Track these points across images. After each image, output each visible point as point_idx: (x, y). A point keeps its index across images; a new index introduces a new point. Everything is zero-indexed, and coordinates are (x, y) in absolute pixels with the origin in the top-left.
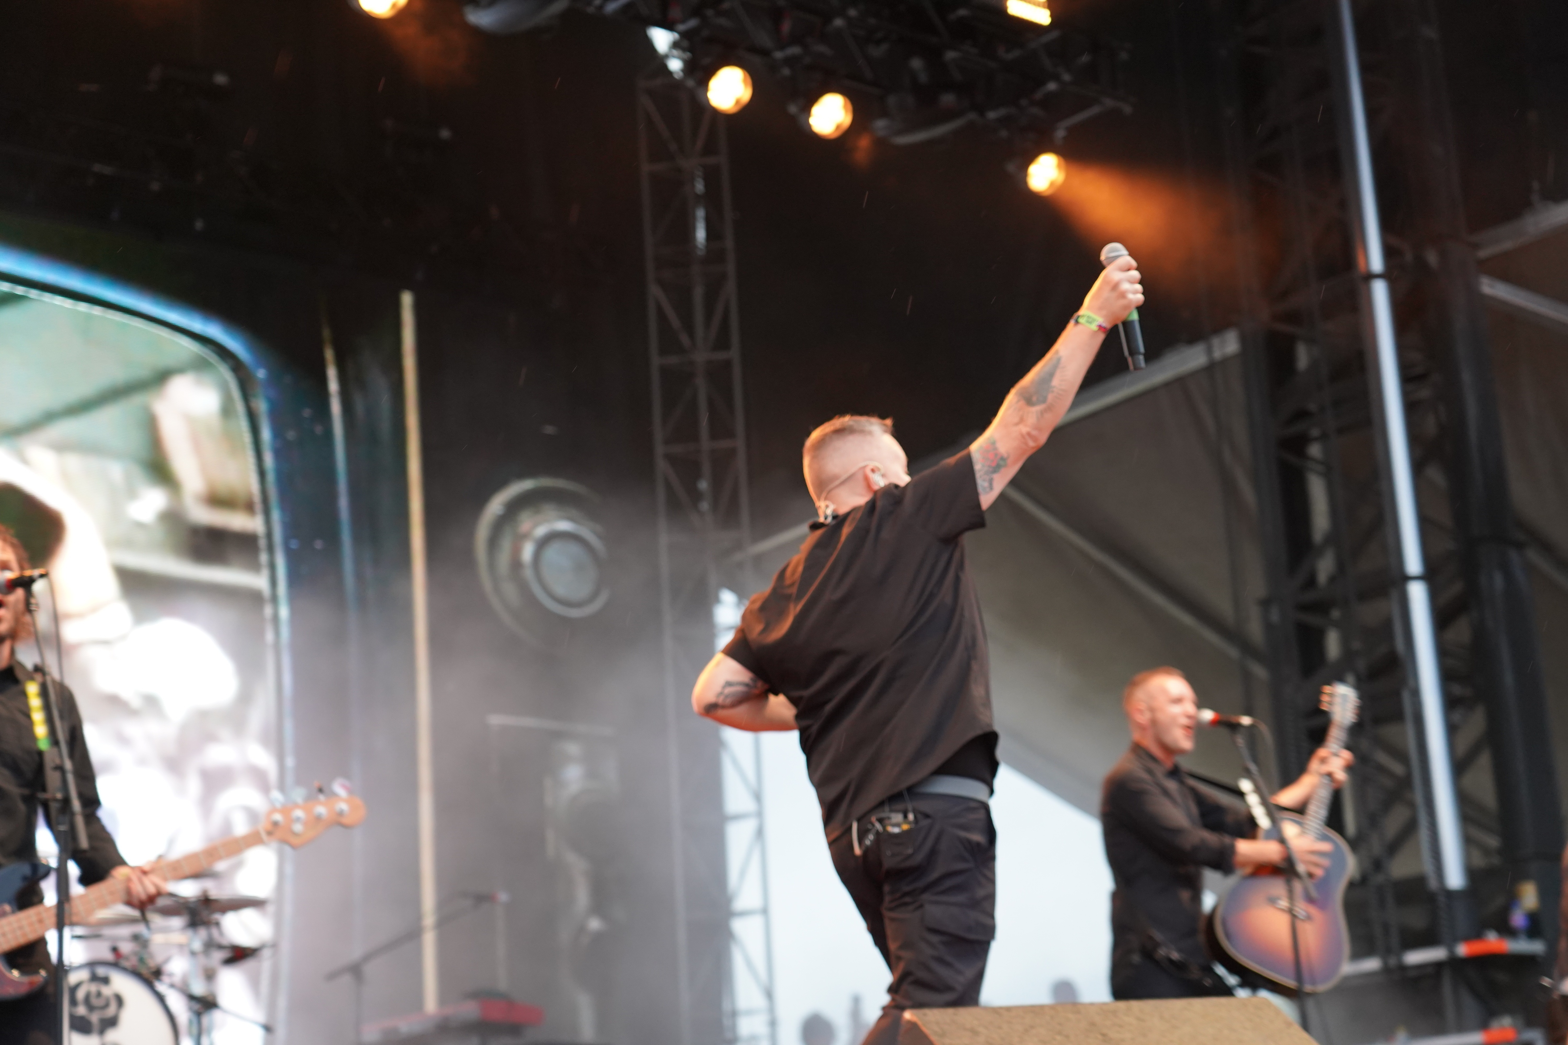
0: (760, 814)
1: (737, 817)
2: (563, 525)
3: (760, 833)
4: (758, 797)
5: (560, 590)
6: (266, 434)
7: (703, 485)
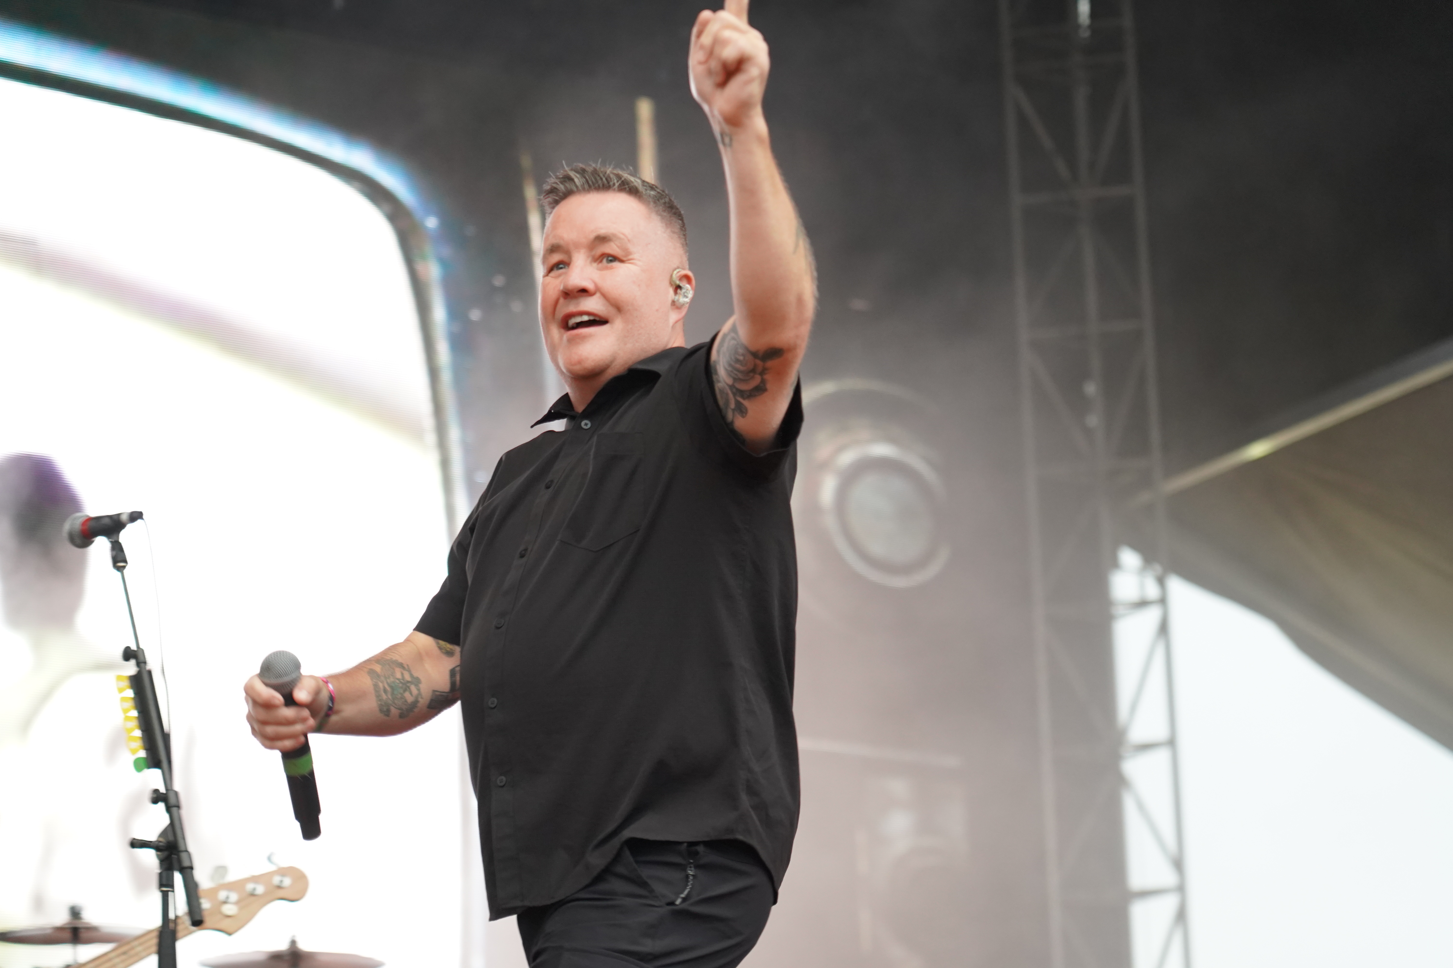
0: (1181, 889)
1: (1145, 894)
2: (882, 450)
3: (1181, 916)
4: (1178, 864)
5: (877, 548)
6: (439, 313)
7: (1091, 389)
